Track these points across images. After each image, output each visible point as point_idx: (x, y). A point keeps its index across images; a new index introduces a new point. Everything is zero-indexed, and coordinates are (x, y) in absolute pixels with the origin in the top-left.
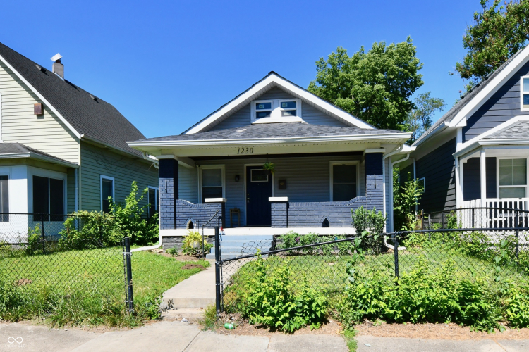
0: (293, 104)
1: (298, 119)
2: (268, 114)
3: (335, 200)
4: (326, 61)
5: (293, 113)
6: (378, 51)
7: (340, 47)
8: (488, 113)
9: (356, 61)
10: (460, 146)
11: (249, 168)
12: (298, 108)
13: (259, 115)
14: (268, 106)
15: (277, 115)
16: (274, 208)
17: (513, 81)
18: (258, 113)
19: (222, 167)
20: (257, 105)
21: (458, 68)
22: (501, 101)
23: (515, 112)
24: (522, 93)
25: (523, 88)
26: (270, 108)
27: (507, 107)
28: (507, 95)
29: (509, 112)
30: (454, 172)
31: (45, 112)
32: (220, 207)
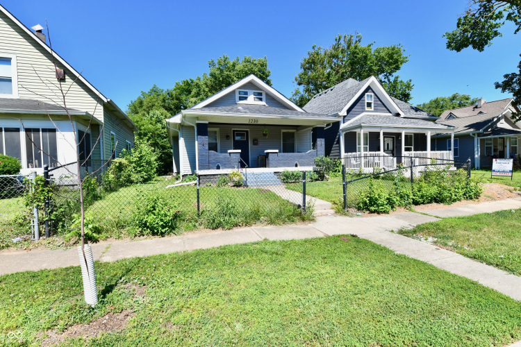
0: (261, 94)
1: (263, 103)
2: (246, 98)
3: (283, 152)
4: (216, 62)
5: (261, 99)
6: (248, 62)
7: (226, 55)
8: (353, 110)
9: (234, 66)
10: (342, 126)
11: (234, 131)
12: (264, 97)
13: (241, 99)
14: (246, 93)
15: (251, 99)
16: (270, 156)
17: (363, 95)
18: (240, 97)
19: (217, 129)
20: (240, 92)
21: (296, 80)
22: (358, 104)
23: (363, 111)
24: (366, 101)
25: (367, 100)
26: (247, 94)
27: (360, 107)
28: (360, 102)
29: (361, 110)
30: (339, 138)
31: (67, 77)
32: (239, 155)
